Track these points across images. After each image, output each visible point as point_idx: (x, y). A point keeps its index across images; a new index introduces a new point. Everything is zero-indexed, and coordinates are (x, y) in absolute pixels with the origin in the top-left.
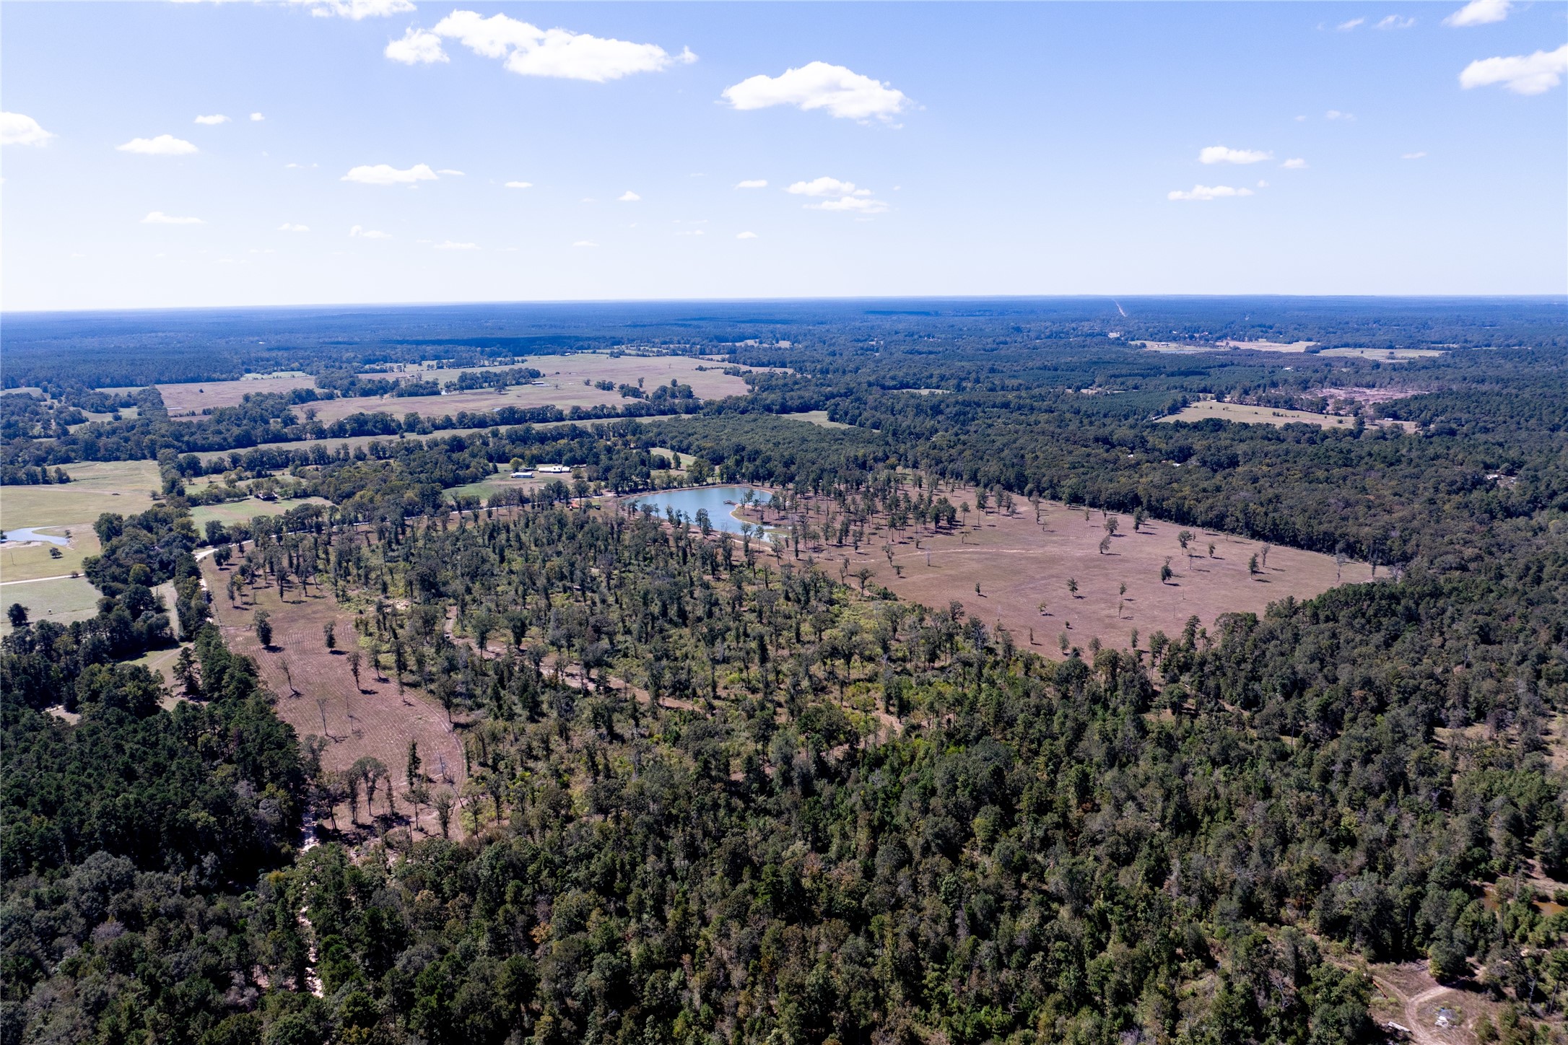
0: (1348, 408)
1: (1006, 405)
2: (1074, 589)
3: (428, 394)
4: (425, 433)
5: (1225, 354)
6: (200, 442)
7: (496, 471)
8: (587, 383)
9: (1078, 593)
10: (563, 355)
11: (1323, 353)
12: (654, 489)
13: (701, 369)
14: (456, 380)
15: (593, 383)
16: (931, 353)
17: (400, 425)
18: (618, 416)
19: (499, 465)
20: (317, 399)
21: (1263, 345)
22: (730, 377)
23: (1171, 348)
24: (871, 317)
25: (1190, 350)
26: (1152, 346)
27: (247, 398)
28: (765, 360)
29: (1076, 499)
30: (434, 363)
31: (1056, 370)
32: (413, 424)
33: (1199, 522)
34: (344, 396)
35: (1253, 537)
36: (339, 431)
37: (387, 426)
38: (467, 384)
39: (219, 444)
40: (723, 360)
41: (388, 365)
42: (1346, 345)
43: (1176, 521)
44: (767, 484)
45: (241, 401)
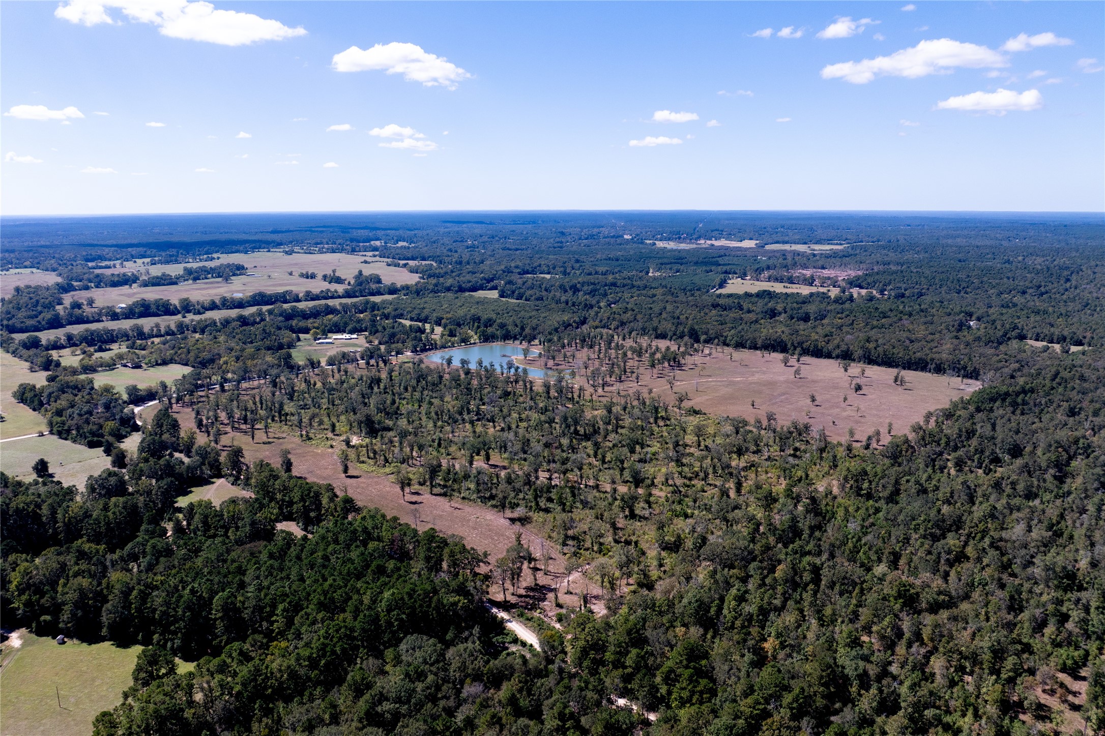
0: (829, 282)
1: (614, 284)
2: (813, 400)
3: (168, 285)
4: (199, 313)
5: (706, 249)
6: (18, 325)
7: (299, 340)
8: (291, 274)
9: (816, 403)
10: (246, 253)
11: (768, 247)
12: (436, 348)
13: (366, 262)
14: (181, 273)
15: (296, 274)
16: (517, 250)
17: (176, 308)
18: (339, 297)
19: (301, 335)
20: (76, 290)
21: (722, 242)
22: (392, 268)
23: (671, 245)
24: (449, 225)
25: (683, 246)
26: (660, 244)
27: (17, 290)
28: (409, 256)
29: (740, 345)
30: (148, 260)
31: (617, 260)
32: (187, 307)
33: (834, 355)
34: (97, 287)
35: (869, 363)
36: (129, 314)
37: (166, 309)
38: (195, 276)
39: (35, 326)
40: (375, 256)
41: (112, 263)
42: (777, 242)
43: (812, 356)
44: (517, 342)
45: (13, 292)
